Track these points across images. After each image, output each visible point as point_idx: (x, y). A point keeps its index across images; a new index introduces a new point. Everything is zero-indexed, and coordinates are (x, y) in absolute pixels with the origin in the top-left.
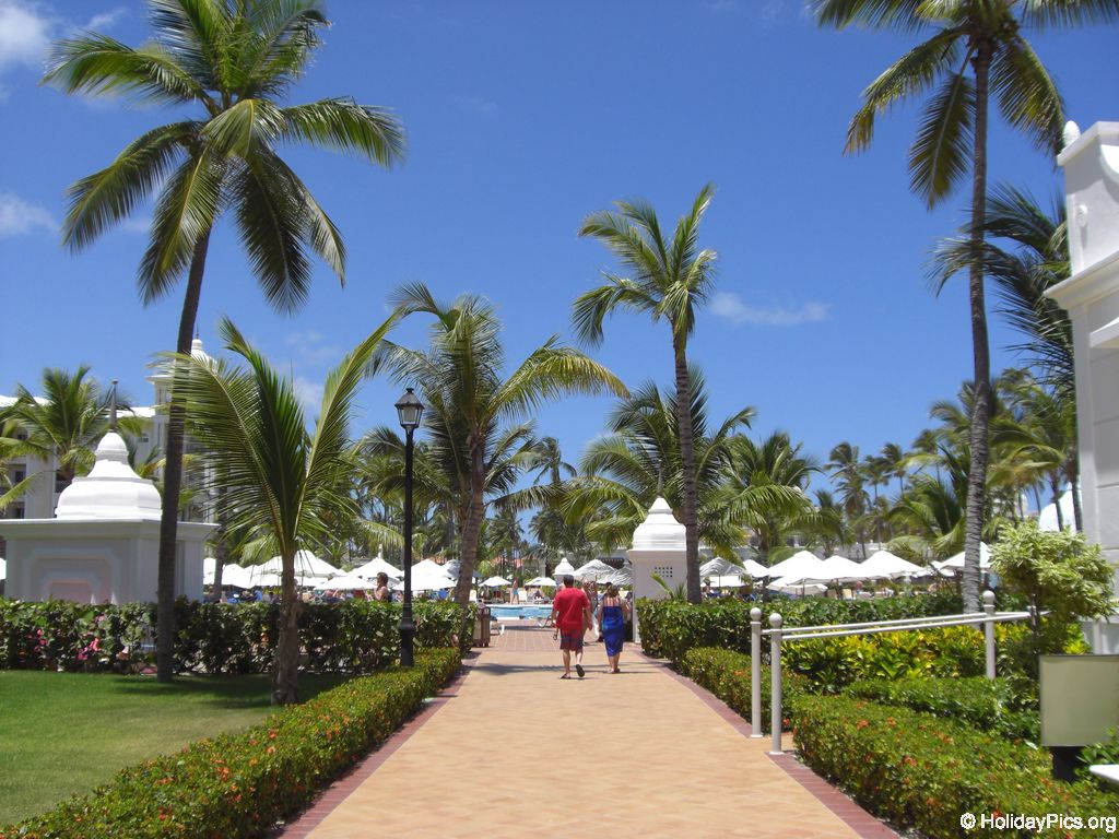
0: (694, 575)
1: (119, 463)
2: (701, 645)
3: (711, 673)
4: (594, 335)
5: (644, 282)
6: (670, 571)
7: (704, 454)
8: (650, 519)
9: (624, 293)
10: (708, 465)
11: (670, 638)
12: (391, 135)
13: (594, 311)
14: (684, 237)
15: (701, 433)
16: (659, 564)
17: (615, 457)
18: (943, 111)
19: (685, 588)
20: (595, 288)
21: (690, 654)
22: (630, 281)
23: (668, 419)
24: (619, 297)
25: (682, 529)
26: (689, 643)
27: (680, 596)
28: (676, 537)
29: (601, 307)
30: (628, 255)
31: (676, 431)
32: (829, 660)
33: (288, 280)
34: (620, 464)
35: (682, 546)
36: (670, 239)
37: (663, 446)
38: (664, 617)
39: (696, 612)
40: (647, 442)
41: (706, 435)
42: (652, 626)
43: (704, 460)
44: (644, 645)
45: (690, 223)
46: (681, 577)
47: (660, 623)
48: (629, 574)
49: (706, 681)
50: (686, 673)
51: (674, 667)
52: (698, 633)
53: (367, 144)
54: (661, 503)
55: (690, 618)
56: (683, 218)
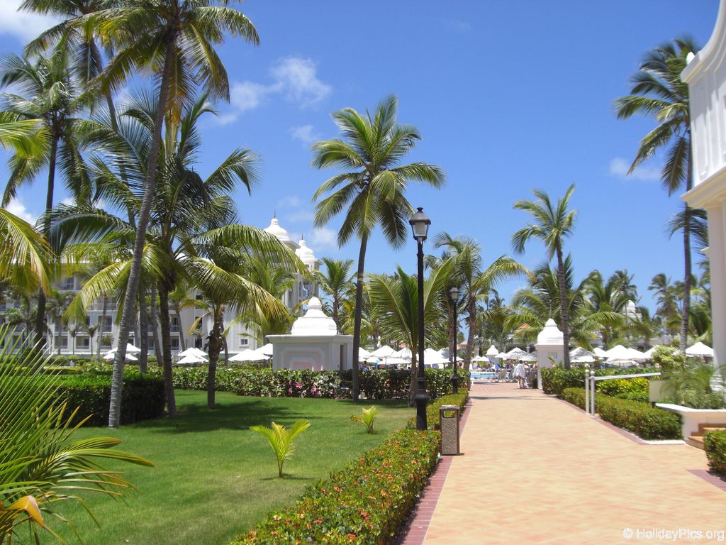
0: (567, 357)
1: (318, 310)
2: (570, 387)
3: (573, 397)
4: (520, 251)
5: (544, 227)
6: (556, 354)
7: (572, 297)
8: (545, 329)
9: (534, 232)
10: (574, 303)
11: (556, 384)
12: (440, 176)
13: (521, 240)
14: (562, 207)
15: (570, 287)
16: (550, 350)
17: (528, 298)
18: (676, 153)
19: (563, 363)
20: (522, 228)
21: (565, 391)
22: (537, 226)
23: (555, 278)
24: (532, 233)
25: (561, 334)
26: (564, 386)
27: (561, 366)
28: (558, 338)
29: (523, 239)
30: (537, 216)
31: (558, 285)
32: (614, 388)
33: (398, 236)
34: (531, 302)
35: (561, 343)
36: (555, 208)
37: (553, 293)
38: (554, 375)
39: (567, 373)
40: (545, 291)
41: (572, 288)
42: (548, 380)
43: (571, 301)
44: (544, 389)
45: (564, 201)
46: (560, 358)
47: (552, 378)
48: (536, 356)
49: (571, 401)
50: (564, 399)
51: (558, 397)
52: (568, 382)
53: (430, 179)
54: (551, 322)
55: (565, 375)
56: (562, 198)
